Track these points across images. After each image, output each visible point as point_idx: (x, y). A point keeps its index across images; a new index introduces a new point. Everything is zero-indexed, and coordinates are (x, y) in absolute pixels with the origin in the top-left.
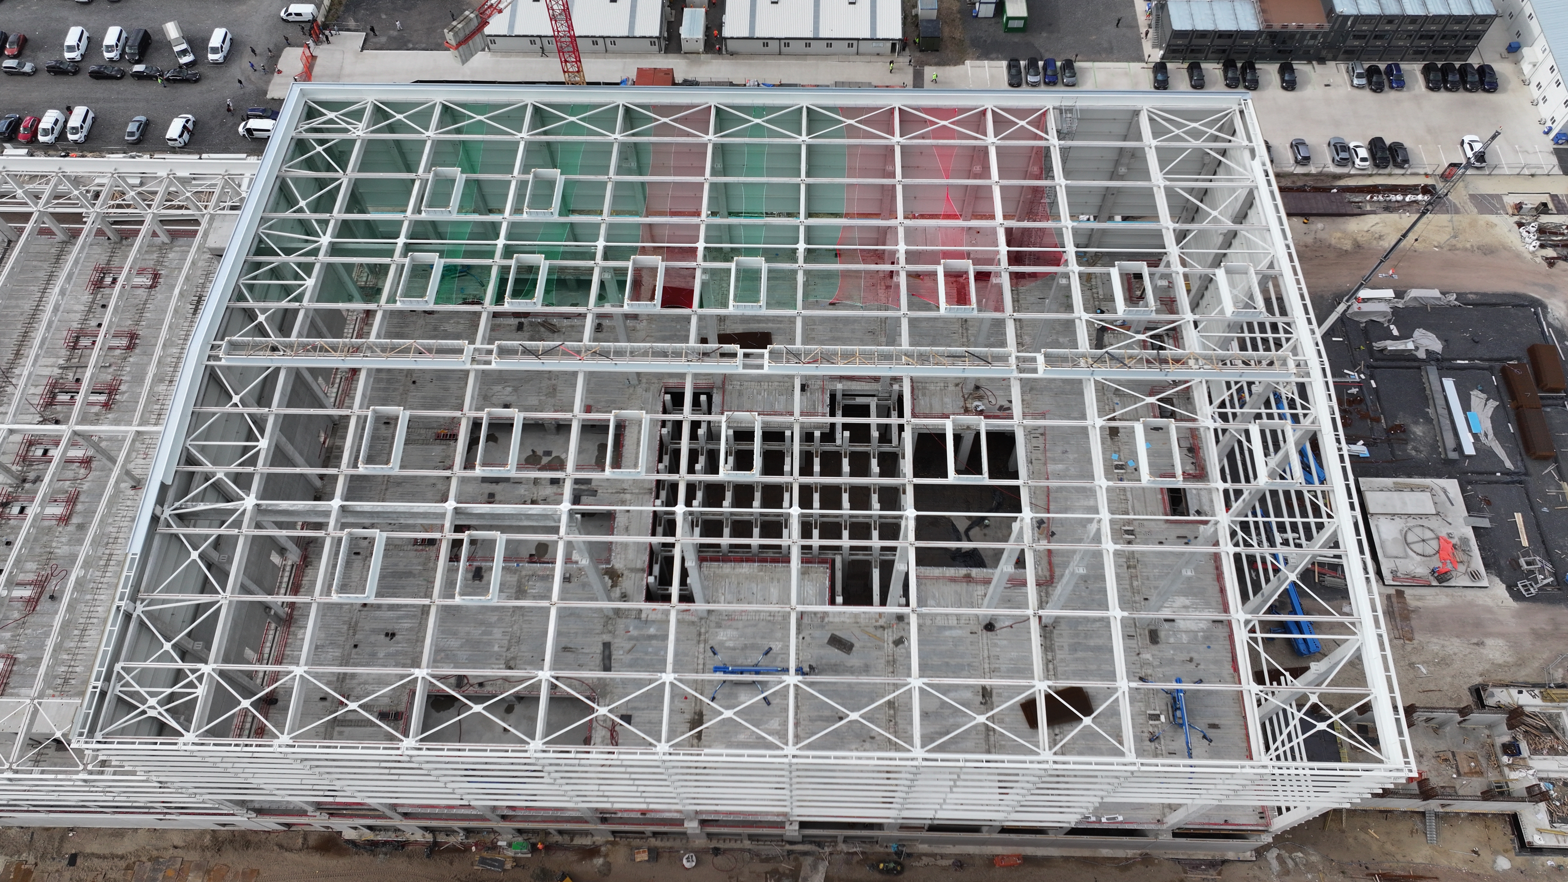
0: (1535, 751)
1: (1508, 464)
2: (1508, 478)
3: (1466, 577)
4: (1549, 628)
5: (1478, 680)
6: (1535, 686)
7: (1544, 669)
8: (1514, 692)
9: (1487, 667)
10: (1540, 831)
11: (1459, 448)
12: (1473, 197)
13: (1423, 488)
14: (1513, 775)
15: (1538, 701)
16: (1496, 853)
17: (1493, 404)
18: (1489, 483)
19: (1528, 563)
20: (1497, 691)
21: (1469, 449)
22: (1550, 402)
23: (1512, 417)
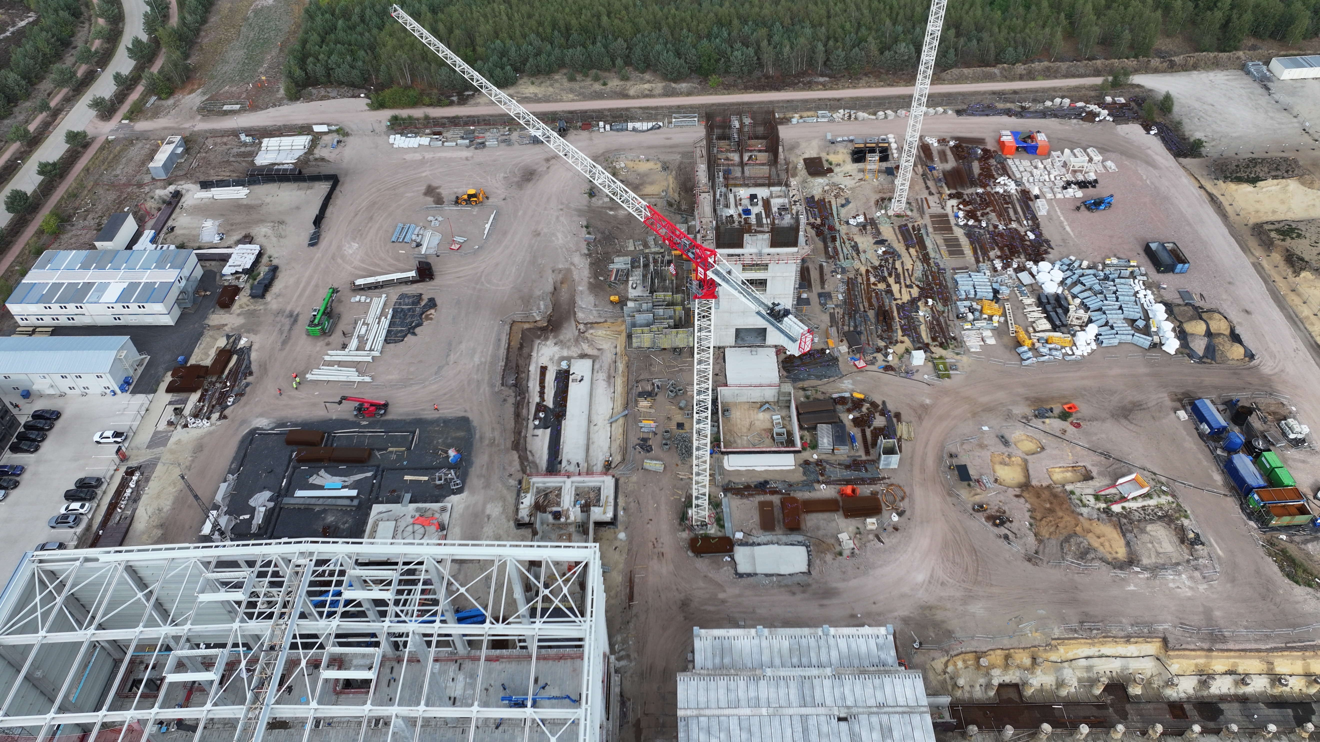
0: (558, 504)
1: (369, 474)
2: (379, 477)
3: (444, 514)
4: (483, 480)
5: (512, 523)
6: (518, 495)
7: (509, 488)
8: (521, 506)
9: (503, 516)
10: (605, 513)
11: (351, 498)
12: (149, 447)
13: (376, 525)
14: (572, 518)
15: (529, 495)
16: (616, 538)
17: (322, 472)
18: (380, 487)
19: (440, 479)
20: (520, 515)
21: (354, 493)
22: (329, 443)
23: (335, 464)
